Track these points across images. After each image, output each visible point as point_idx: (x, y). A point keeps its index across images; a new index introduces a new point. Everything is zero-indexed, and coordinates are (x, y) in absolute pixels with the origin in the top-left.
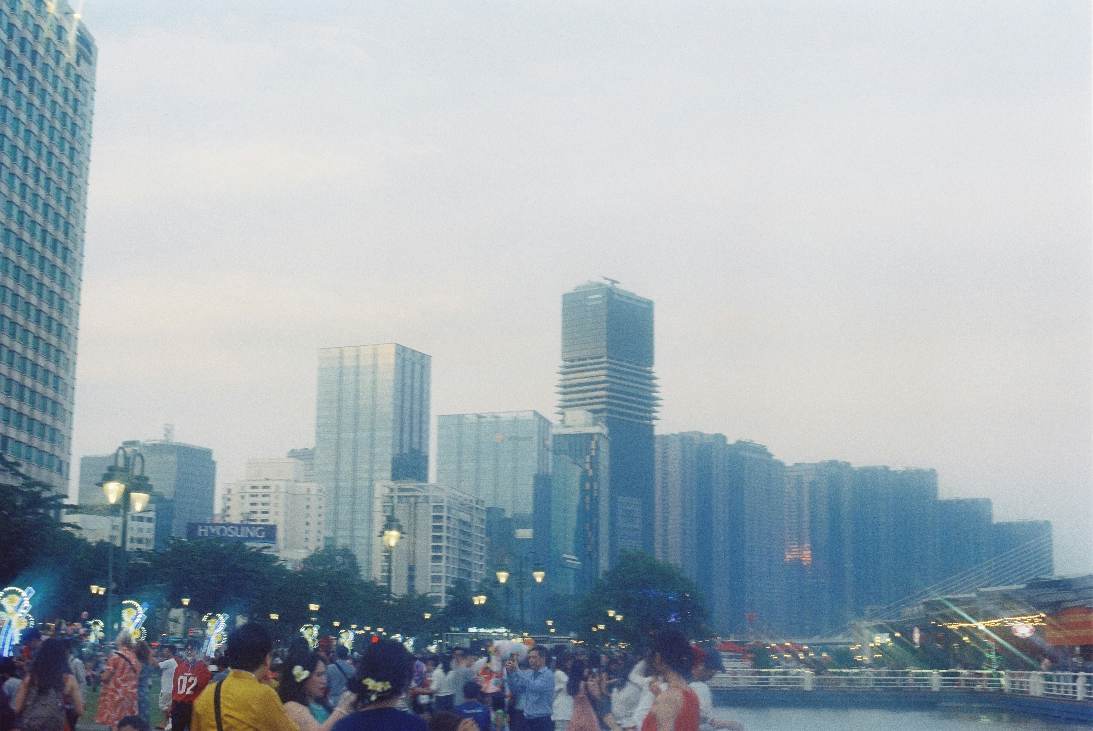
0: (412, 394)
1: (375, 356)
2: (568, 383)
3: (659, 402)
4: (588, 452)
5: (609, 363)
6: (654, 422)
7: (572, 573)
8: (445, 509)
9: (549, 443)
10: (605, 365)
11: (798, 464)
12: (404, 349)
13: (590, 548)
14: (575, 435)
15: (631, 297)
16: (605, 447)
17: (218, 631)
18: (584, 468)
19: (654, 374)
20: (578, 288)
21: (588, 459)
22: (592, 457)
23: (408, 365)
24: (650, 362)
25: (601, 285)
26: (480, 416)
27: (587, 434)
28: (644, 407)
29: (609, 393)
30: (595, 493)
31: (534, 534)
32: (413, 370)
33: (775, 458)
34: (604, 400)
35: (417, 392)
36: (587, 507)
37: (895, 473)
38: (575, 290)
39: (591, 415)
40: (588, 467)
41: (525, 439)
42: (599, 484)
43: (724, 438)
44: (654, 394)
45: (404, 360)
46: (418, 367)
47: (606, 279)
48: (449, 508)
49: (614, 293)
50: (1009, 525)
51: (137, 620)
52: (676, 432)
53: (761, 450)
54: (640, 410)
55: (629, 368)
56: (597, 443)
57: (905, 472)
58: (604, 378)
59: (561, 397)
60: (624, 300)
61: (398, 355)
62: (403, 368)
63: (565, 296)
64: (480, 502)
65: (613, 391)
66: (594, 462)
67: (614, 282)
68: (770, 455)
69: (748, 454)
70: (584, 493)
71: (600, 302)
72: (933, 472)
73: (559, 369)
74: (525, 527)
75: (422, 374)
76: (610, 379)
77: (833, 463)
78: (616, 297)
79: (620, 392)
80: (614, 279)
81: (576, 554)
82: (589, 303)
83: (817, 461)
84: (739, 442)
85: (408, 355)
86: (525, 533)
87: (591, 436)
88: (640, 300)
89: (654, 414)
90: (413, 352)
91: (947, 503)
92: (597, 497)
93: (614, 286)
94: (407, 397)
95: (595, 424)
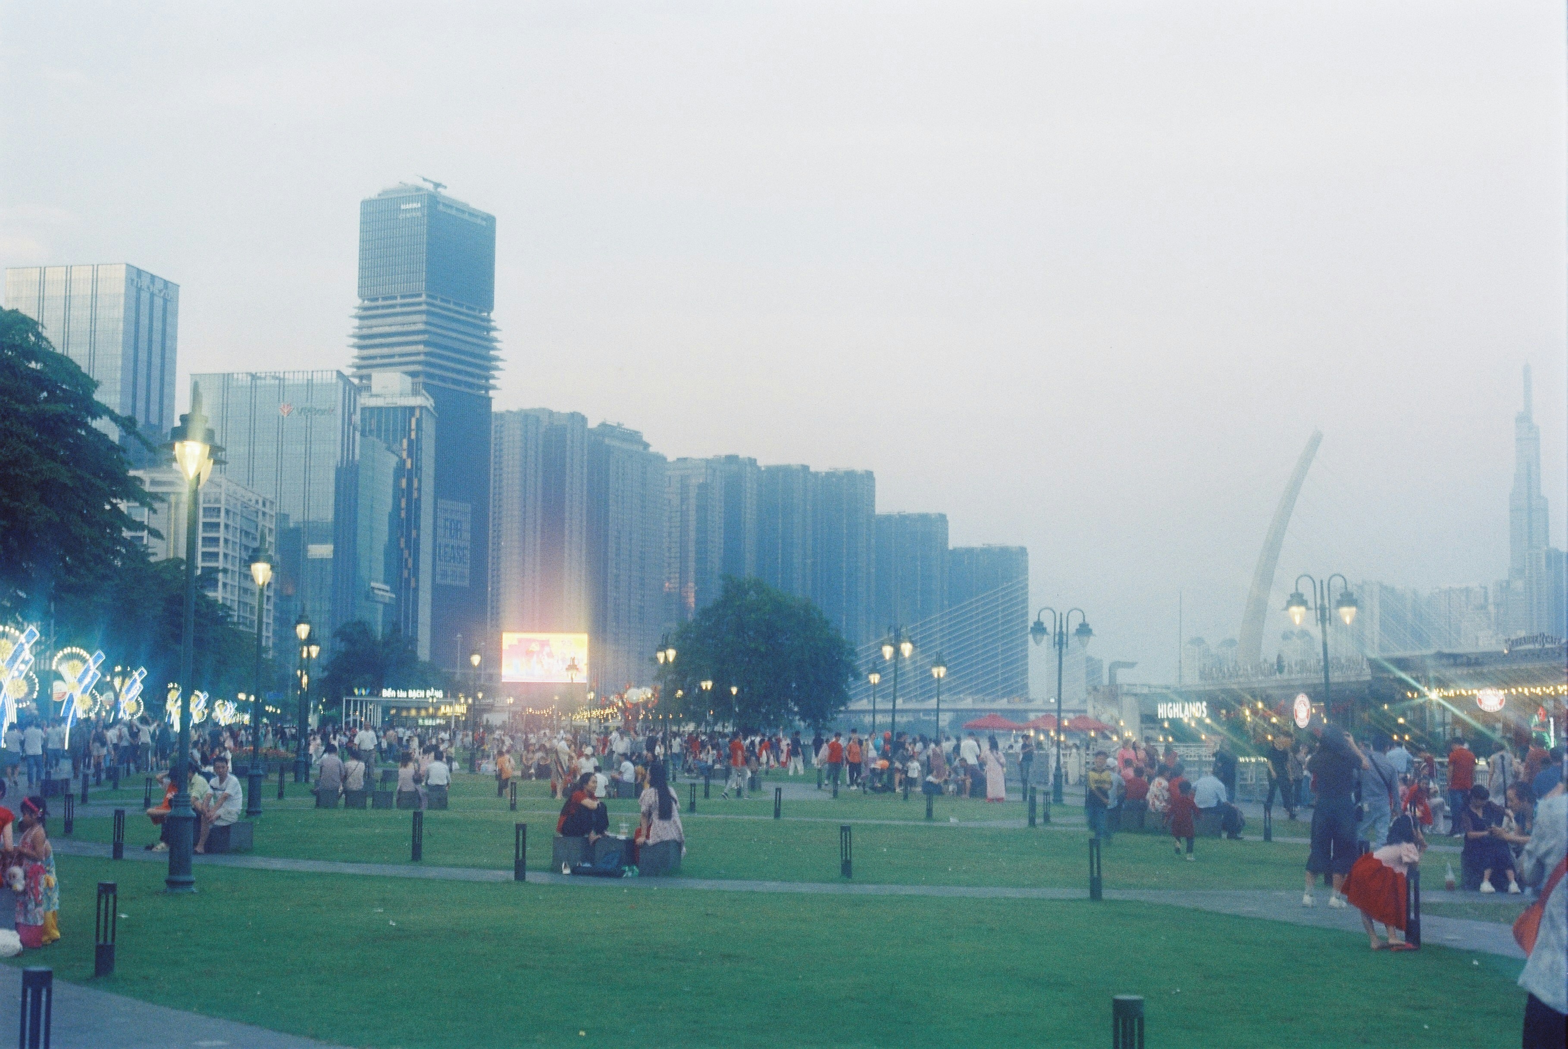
0: (150, 340)
1: (95, 281)
2: (365, 331)
3: (499, 364)
4: (407, 432)
5: (428, 304)
6: (491, 393)
7: (381, 607)
8: (223, 514)
9: (357, 418)
10: (424, 307)
11: (685, 459)
12: (139, 272)
13: (405, 574)
14: (388, 409)
15: (463, 209)
16: (429, 427)
17: (130, 695)
18: (401, 458)
19: (493, 324)
20: (385, 192)
21: (405, 442)
22: (410, 442)
23: (145, 296)
24: (489, 305)
25: (418, 189)
26: (254, 377)
27: (405, 408)
28: (477, 371)
29: (427, 349)
30: (415, 495)
31: (335, 552)
32: (152, 303)
33: (651, 450)
34: (421, 358)
35: (157, 337)
36: (403, 514)
37: (816, 475)
38: (379, 195)
39: (409, 380)
40: (404, 455)
41: (323, 412)
42: (420, 481)
43: (584, 419)
44: (492, 353)
45: (139, 290)
46: (158, 302)
47: (425, 180)
48: (227, 512)
49: (438, 203)
50: (970, 551)
51: (87, 680)
52: (514, 409)
53: (634, 437)
54: (472, 375)
55: (457, 312)
56: (419, 422)
57: (830, 475)
58: (421, 327)
59: (355, 352)
60: (454, 212)
61: (130, 281)
62: (138, 299)
63: (365, 204)
64: (268, 504)
65: (436, 345)
66: (414, 449)
67: (437, 185)
68: (646, 446)
69: (616, 443)
70: (398, 493)
71: (419, 214)
72: (869, 476)
73: (355, 312)
74: (322, 541)
75: (165, 310)
76: (429, 328)
77: (732, 459)
78: (441, 207)
79: (446, 348)
80: (437, 181)
81: (386, 582)
82: (401, 216)
83: (710, 456)
84: (604, 425)
85: (145, 282)
86: (322, 551)
87: (412, 409)
88: (473, 214)
89: (492, 382)
90: (153, 277)
91: (888, 518)
92: (419, 499)
93: (439, 193)
94: (143, 345)
95: (415, 393)
